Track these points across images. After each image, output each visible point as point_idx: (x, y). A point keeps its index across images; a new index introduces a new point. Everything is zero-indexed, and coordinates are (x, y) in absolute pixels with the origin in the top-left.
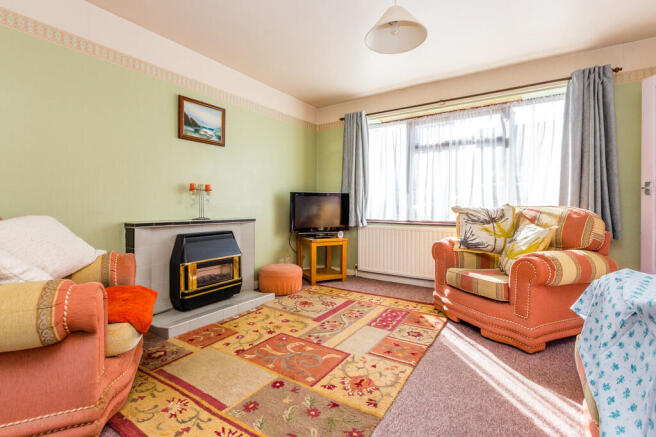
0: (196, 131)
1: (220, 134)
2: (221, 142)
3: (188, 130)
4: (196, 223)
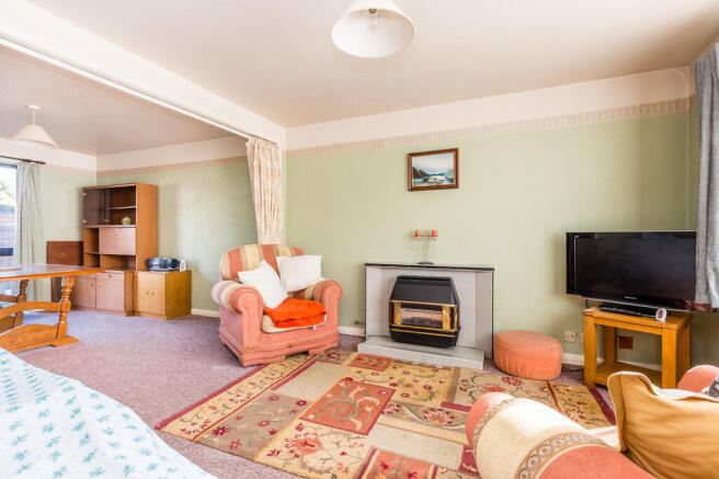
0: (425, 181)
1: (452, 176)
2: (454, 184)
3: (418, 182)
4: (420, 266)
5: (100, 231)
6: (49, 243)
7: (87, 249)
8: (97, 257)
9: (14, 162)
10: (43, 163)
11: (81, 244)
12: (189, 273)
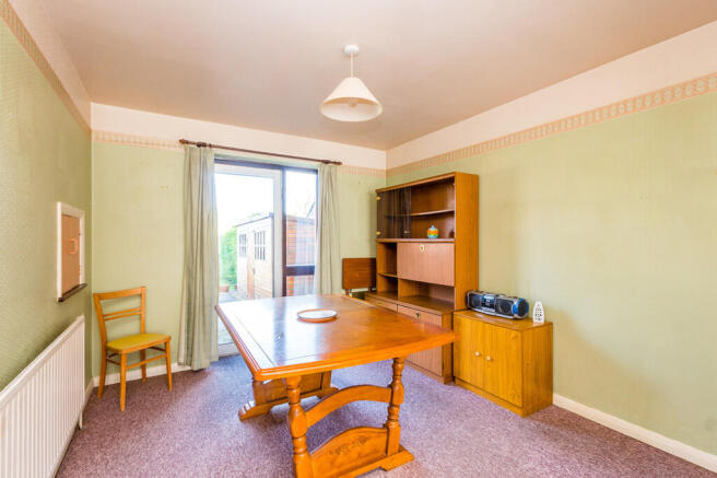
5: (399, 245)
6: (345, 261)
7: (381, 269)
8: (393, 283)
9: (315, 165)
10: (339, 163)
11: (373, 262)
12: (548, 325)
